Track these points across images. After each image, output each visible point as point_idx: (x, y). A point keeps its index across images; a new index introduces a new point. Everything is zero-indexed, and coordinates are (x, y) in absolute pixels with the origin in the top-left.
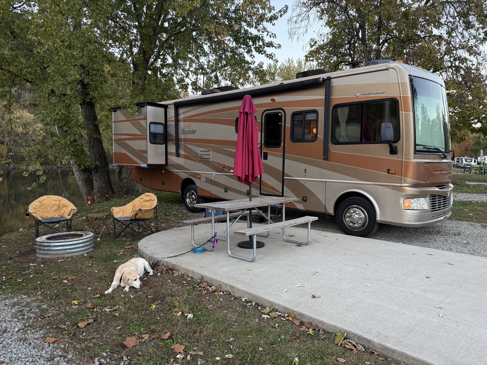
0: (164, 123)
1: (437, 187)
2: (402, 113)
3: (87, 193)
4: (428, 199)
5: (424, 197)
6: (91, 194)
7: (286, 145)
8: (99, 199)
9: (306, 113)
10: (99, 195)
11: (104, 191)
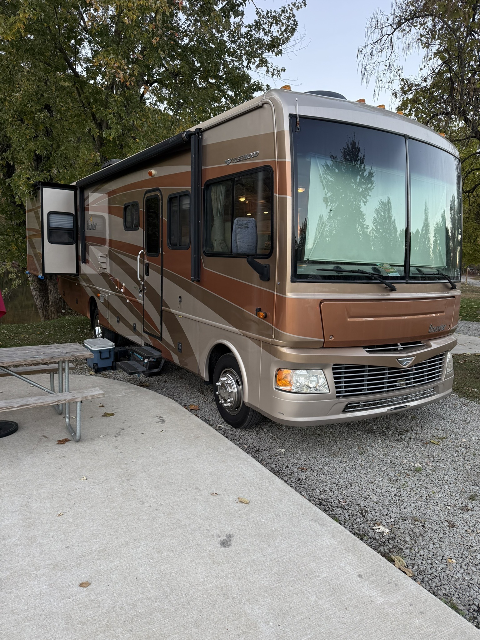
0: (74, 213)
1: (365, 347)
2: (276, 197)
3: (41, 306)
4: (329, 372)
5: (322, 367)
6: (46, 307)
7: (164, 253)
8: (53, 315)
9: (180, 196)
10: (53, 310)
11: (60, 304)
